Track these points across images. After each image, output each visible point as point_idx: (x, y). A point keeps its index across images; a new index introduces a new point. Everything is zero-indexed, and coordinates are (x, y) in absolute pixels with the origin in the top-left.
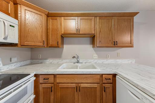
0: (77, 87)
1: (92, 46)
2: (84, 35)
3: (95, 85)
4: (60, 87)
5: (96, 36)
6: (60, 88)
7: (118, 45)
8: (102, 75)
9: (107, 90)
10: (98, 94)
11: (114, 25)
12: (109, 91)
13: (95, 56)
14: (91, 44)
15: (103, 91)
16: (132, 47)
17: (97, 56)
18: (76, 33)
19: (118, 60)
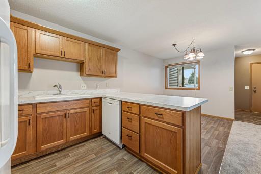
0: (65, 114)
1: (79, 73)
2: (71, 60)
3: (85, 110)
4: (42, 117)
5: (85, 63)
6: (42, 119)
7: (106, 74)
8: (91, 99)
9: (96, 112)
10: (88, 116)
11: (103, 55)
12: (97, 112)
13: (84, 86)
14: (78, 71)
15: (92, 114)
16: (116, 77)
17: (85, 85)
18: (60, 56)
19: (106, 90)
